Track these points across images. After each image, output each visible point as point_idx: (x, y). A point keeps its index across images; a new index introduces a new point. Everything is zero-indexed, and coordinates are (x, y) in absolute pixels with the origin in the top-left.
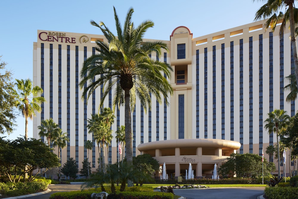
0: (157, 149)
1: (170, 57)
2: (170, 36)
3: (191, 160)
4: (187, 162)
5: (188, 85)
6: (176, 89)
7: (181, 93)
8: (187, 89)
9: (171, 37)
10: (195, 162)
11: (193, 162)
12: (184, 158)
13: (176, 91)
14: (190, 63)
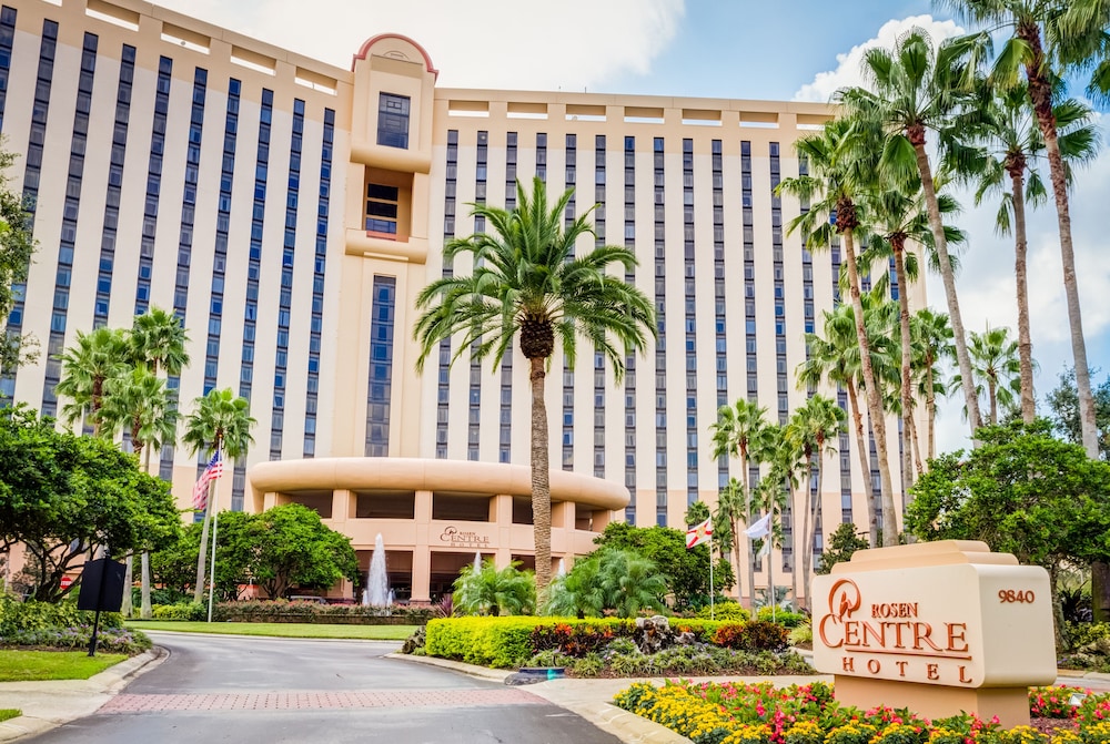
0: (341, 487)
1: (349, 128)
2: (356, 58)
3: (472, 539)
4: (457, 544)
5: (413, 246)
6: (366, 254)
7: (386, 269)
8: (409, 262)
9: (357, 61)
10: (488, 546)
11: (482, 545)
12: (448, 531)
13: (365, 259)
14: (426, 171)
